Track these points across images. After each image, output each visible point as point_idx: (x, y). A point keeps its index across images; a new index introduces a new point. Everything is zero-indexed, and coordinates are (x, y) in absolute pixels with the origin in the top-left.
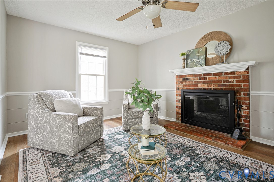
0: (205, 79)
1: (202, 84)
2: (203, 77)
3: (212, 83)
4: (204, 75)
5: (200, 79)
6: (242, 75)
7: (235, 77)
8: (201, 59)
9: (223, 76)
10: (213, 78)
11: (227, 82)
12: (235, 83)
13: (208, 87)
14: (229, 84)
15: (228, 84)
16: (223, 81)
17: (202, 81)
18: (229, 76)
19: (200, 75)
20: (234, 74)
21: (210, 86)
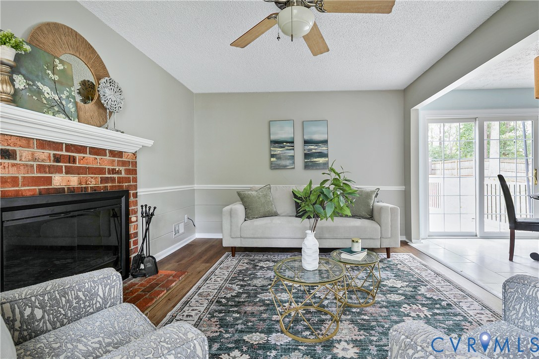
0: (72, 160)
1: (64, 175)
2: (64, 153)
3: (89, 174)
4: (69, 147)
5: (57, 159)
6: (130, 160)
7: (124, 163)
8: (64, 97)
9: (107, 157)
10: (90, 160)
11: (113, 171)
12: (123, 175)
13: (80, 184)
14: (116, 176)
15: (114, 176)
16: (108, 169)
17: (62, 166)
18: (116, 159)
19: (56, 146)
20: (122, 158)
21: (84, 181)
